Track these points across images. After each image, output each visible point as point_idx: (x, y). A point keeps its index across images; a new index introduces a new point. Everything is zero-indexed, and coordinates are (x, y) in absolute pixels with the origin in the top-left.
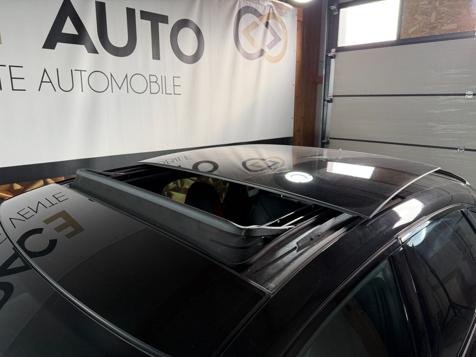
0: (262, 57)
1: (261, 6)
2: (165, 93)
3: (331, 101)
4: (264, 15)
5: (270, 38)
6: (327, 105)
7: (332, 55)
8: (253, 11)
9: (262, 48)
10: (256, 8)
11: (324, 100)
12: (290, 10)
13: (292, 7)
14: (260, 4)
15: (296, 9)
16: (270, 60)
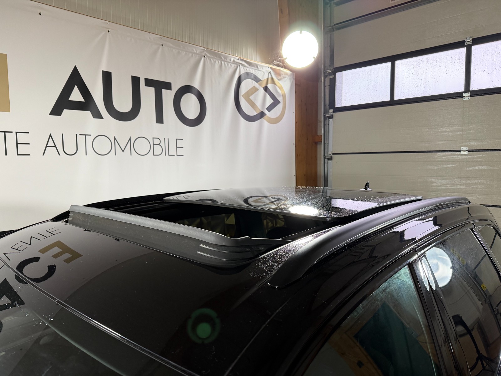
0: (262, 119)
1: (260, 72)
2: (168, 155)
3: (331, 159)
4: (263, 80)
5: (269, 101)
6: (328, 162)
7: (330, 115)
8: (253, 77)
9: (262, 110)
10: (255, 74)
11: (325, 158)
12: (287, 75)
13: (290, 72)
14: (259, 70)
15: (293, 73)
16: (271, 121)
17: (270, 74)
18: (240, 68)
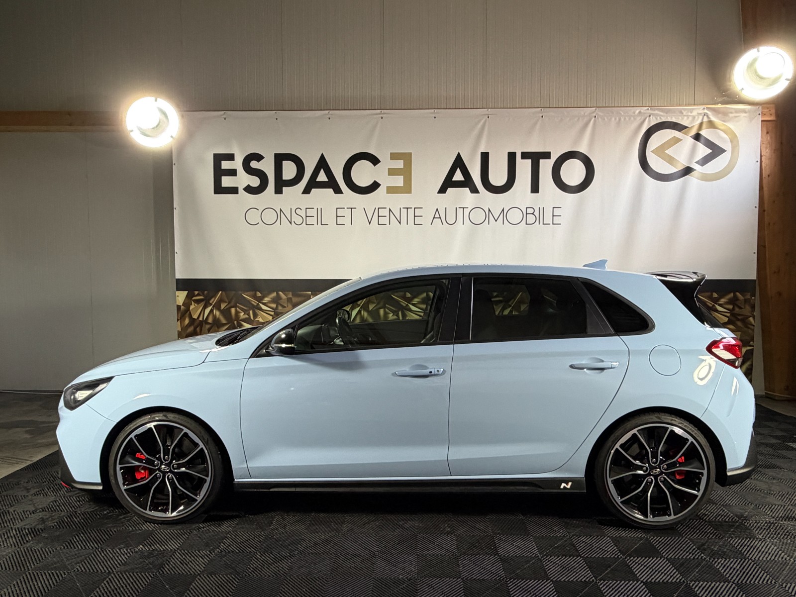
0: (687, 176)
2: (542, 223)
4: (692, 127)
5: (703, 151)
8: (672, 126)
9: (688, 165)
10: (675, 121)
12: (744, 111)
13: (750, 107)
14: (685, 116)
15: (758, 107)
16: (706, 178)
17: (705, 117)
18: (649, 119)
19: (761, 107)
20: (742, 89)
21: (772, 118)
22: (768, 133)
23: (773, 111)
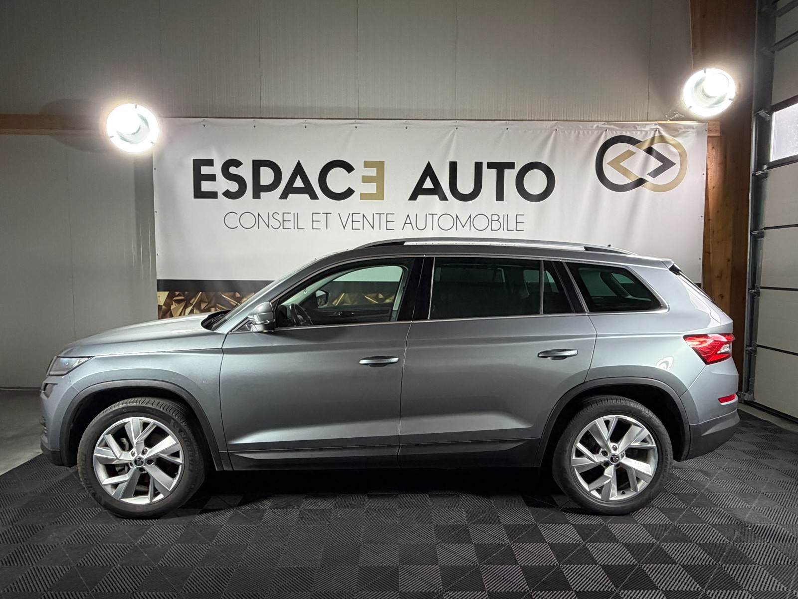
0: (639, 187)
2: (506, 230)
3: (761, 235)
4: (645, 141)
5: (655, 163)
8: (627, 140)
9: (640, 177)
10: (631, 136)
11: (752, 234)
12: (692, 127)
13: (697, 123)
14: (638, 131)
15: (704, 124)
16: (657, 189)
17: (657, 132)
18: (606, 133)
19: (707, 124)
20: (691, 107)
21: (718, 134)
22: (713, 148)
23: (718, 128)
